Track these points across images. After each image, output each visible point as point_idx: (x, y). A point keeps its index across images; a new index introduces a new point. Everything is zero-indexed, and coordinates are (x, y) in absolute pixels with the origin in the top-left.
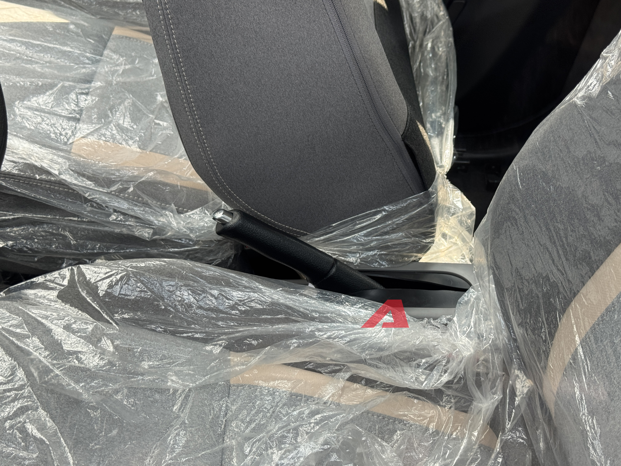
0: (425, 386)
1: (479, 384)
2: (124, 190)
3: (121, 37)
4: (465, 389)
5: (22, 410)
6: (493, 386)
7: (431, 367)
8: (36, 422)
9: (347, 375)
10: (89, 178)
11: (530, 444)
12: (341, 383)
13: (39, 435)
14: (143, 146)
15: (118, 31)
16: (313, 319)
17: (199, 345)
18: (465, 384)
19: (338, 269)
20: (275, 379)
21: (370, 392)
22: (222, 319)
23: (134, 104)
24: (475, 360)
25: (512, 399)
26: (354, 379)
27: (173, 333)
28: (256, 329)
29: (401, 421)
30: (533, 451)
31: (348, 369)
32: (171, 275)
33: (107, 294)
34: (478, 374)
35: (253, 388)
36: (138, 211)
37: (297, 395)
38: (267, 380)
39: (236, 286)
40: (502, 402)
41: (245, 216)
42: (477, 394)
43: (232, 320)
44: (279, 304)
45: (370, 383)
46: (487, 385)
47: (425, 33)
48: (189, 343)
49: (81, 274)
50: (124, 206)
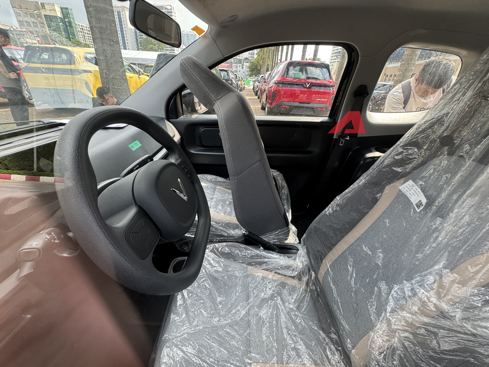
0: (292, 275)
1: (303, 274)
2: (222, 225)
3: (218, 189)
4: (300, 275)
5: (205, 280)
6: (306, 274)
7: (293, 270)
8: (208, 284)
9: (274, 272)
10: (215, 222)
11: (316, 290)
12: (273, 274)
13: (208, 287)
14: (224, 214)
15: (218, 187)
16: (266, 258)
17: (241, 264)
18: (300, 274)
19: (269, 245)
20: (258, 273)
21: (279, 276)
22: (246, 258)
23: (222, 204)
24: (302, 268)
25: (311, 278)
26: (276, 273)
27: (235, 261)
28: (253, 260)
29: (287, 283)
30: (317, 291)
31: (274, 270)
32: (235, 247)
33: (221, 251)
34: (303, 271)
35: (254, 275)
36: (224, 230)
37: (263, 277)
38: (256, 273)
39: (249, 250)
40: (309, 279)
41: (249, 232)
42: (303, 276)
43: (248, 258)
44: (258, 254)
45: (279, 274)
46: (305, 274)
47: (282, 189)
48: (239, 263)
49: (215, 246)
50: (222, 228)
